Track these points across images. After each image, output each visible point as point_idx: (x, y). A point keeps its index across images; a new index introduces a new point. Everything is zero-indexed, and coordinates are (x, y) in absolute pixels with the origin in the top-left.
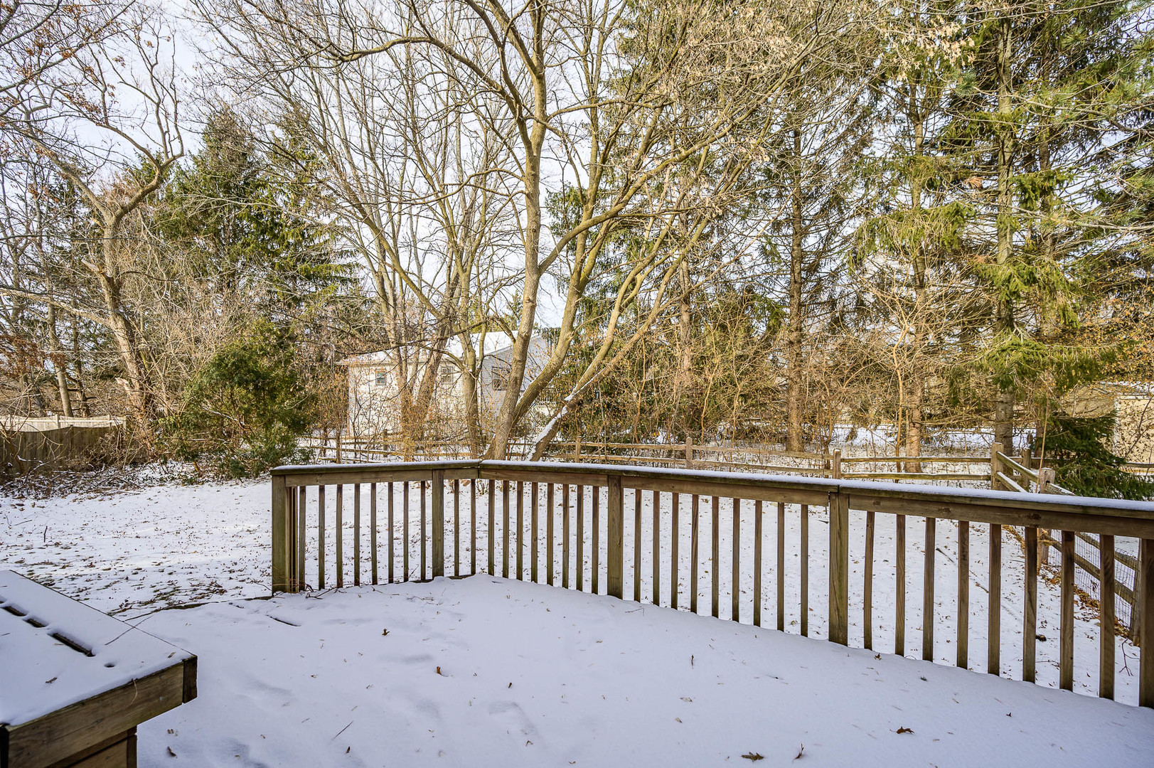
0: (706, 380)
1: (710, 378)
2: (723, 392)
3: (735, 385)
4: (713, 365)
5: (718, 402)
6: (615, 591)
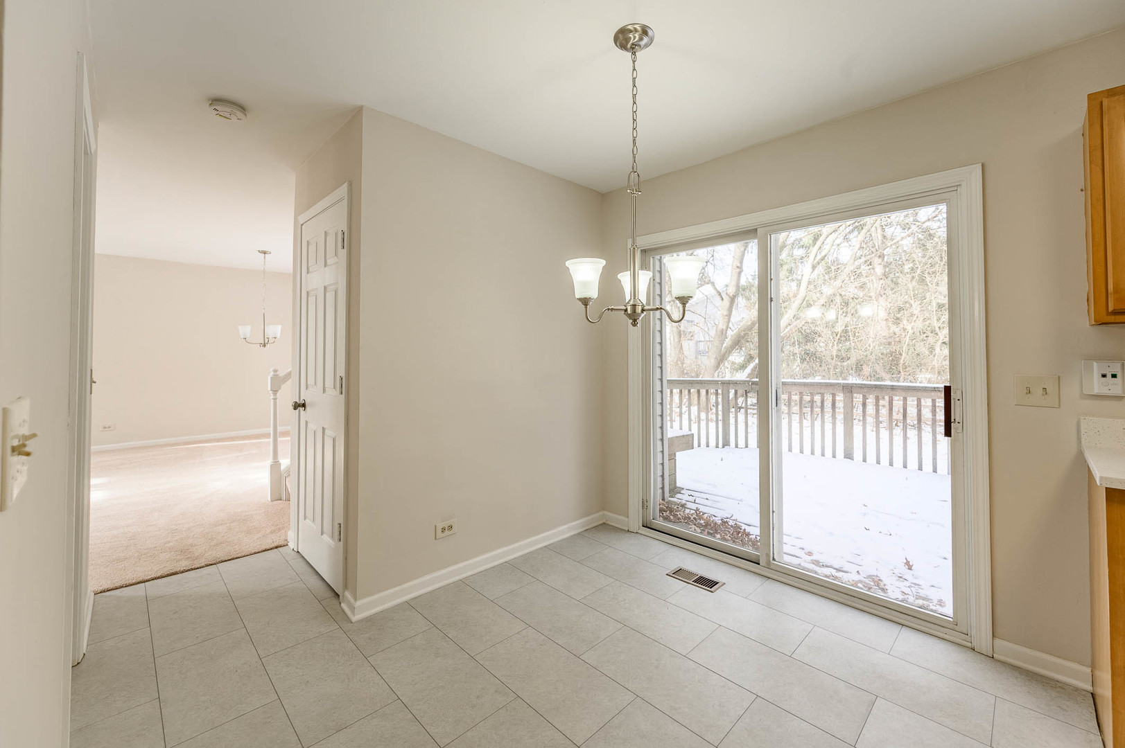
0: (905, 330)
1: (909, 328)
2: (923, 340)
3: (937, 334)
4: (912, 315)
5: (918, 349)
6: (849, 455)
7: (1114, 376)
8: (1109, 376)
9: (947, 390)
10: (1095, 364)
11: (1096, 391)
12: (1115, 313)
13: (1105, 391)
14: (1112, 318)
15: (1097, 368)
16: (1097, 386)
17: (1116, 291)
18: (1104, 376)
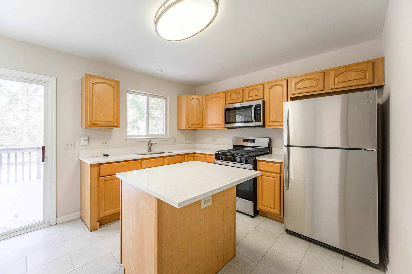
7: (86, 140)
8: (85, 140)
9: (44, 147)
10: (82, 137)
11: (82, 144)
12: (89, 126)
13: (84, 144)
14: (88, 127)
15: (83, 138)
16: (83, 143)
17: (90, 121)
18: (84, 140)
